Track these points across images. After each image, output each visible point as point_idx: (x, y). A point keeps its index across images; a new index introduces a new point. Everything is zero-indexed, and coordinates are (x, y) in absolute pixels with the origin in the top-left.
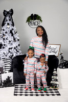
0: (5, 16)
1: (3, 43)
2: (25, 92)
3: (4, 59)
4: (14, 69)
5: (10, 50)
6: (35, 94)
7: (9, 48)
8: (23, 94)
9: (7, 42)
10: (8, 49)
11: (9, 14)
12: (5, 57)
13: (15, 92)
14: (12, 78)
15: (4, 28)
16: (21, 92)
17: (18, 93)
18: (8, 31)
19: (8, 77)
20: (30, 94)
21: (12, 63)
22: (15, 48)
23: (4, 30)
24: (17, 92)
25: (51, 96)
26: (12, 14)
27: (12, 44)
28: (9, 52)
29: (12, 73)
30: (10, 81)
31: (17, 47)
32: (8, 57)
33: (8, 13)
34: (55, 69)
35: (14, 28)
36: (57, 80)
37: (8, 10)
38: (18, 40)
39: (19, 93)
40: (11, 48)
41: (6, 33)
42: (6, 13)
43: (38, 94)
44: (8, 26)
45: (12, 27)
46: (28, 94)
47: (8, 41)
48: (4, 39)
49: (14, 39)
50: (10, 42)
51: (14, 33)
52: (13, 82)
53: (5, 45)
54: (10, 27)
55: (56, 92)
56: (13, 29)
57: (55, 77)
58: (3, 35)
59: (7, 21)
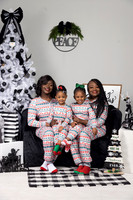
0: (6, 22)
1: (1, 81)
2: (54, 181)
5: (17, 95)
8: (48, 183)
11: (14, 17)
13: (30, 181)
15: (3, 47)
16: (43, 181)
17: (37, 184)
18: (11, 53)
20: (64, 183)
23: (2, 52)
24: (35, 182)
26: (20, 17)
29: (21, 143)
30: (18, 159)
31: (31, 88)
35: (25, 48)
38: (34, 74)
39: (41, 183)
43: (83, 183)
45: (21, 47)
48: (3, 72)
53: (4, 84)
54: (17, 46)
55: (119, 179)
57: (115, 148)
58: (2, 62)
59: (9, 32)
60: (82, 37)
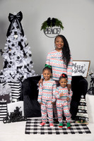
0: (12, 21)
1: (9, 60)
2: (41, 129)
3: (11, 82)
4: (24, 97)
5: (19, 70)
6: (55, 131)
7: (18, 68)
8: (38, 131)
9: (14, 59)
10: (16, 68)
11: (17, 18)
12: (11, 80)
13: (26, 129)
14: (22, 110)
15: (10, 38)
16: (35, 129)
17: (30, 131)
18: (16, 42)
19: (17, 108)
20: (47, 131)
21: (22, 87)
22: (25, 67)
23: (9, 41)
24: (29, 129)
25: (77, 134)
26: (21, 18)
27: (21, 61)
28: (18, 72)
29: (22, 102)
30: (20, 113)
31: (28, 65)
32: (15, 80)
33: (15, 17)
34: (82, 96)
35: (24, 38)
36: (85, 112)
37: (15, 14)
38: (30, 55)
39: (33, 131)
40: (21, 67)
41: (13, 45)
42: (12, 18)
43: (60, 131)
44: (16, 36)
45: (22, 38)
46: (45, 131)
47: (15, 57)
48: (10, 54)
49: (25, 54)
50: (18, 58)
51: (24, 46)
52: (23, 115)
53: (11, 63)
54: (19, 37)
55: (84, 129)
56: (22, 40)
57: (83, 108)
58: (9, 48)
59: (14, 28)
60: (63, 27)
